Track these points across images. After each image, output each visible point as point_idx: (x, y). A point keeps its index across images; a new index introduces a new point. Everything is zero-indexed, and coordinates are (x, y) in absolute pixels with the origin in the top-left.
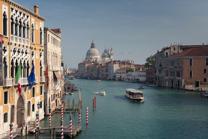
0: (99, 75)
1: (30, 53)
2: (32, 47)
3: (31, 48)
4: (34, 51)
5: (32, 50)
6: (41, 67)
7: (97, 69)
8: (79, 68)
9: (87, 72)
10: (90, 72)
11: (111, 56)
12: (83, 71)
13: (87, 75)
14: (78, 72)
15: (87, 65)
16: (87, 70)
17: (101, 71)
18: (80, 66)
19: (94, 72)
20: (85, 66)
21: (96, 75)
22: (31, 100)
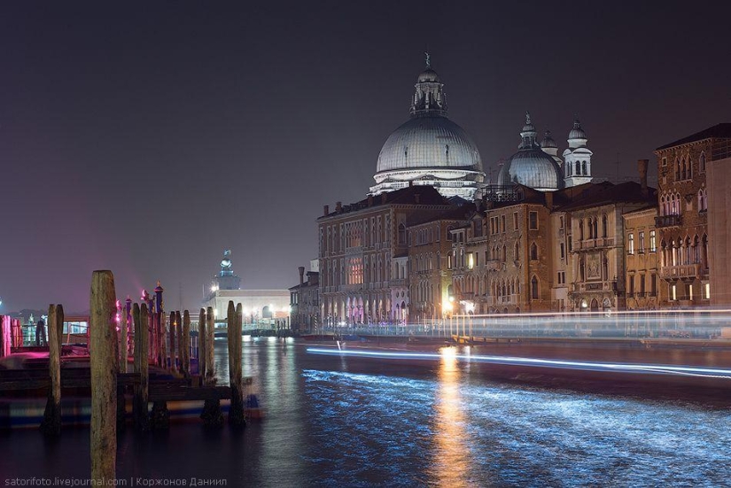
7: (523, 241)
8: (330, 254)
9: (408, 280)
10: (443, 274)
11: (573, 178)
12: (367, 272)
13: (403, 306)
14: (317, 284)
15: (402, 217)
16: (403, 261)
17: (576, 255)
18: (336, 235)
19: (493, 265)
20: (389, 226)
21: (513, 300)
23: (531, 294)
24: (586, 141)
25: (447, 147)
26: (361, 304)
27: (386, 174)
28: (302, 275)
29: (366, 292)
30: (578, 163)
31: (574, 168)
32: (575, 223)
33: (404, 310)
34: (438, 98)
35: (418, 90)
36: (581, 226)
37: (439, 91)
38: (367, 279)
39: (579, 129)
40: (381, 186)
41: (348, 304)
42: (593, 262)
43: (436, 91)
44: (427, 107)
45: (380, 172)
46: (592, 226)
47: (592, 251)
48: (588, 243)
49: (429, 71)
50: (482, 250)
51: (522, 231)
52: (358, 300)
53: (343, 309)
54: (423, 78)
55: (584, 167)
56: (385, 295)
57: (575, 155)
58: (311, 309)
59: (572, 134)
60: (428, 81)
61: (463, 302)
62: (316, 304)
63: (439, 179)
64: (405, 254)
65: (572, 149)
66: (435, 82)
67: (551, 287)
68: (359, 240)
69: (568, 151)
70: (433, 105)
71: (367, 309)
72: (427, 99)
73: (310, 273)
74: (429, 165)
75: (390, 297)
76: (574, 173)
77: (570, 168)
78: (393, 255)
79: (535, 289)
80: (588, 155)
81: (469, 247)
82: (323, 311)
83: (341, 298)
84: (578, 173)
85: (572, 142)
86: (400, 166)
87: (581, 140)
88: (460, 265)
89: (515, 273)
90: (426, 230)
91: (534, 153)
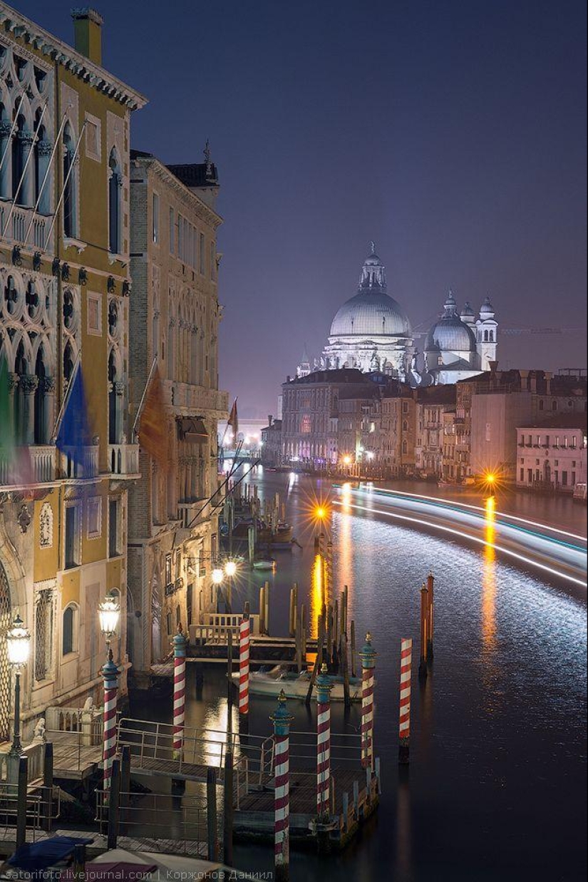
0: (412, 452)
1: (53, 299)
2: (61, 263)
3: (60, 271)
4: (77, 291)
5: (64, 284)
6: (114, 389)
7: (399, 419)
8: (290, 411)
9: (337, 434)
10: (357, 433)
11: (482, 344)
12: (313, 425)
13: (334, 450)
14: (280, 429)
15: (336, 391)
16: (335, 421)
17: (426, 430)
18: (295, 397)
19: (382, 431)
20: (327, 397)
21: (392, 454)
22: (57, 585)
23: (402, 450)
24: (493, 314)
25: (384, 319)
26: (309, 446)
27: (336, 338)
28: (270, 421)
29: (312, 438)
30: (486, 332)
31: (483, 336)
32: (426, 411)
33: (334, 453)
34: (379, 277)
35: (364, 271)
36: (429, 414)
37: (381, 273)
38: (313, 428)
39: (488, 305)
40: (332, 347)
41: (300, 445)
42: (433, 435)
43: (378, 273)
44: (370, 285)
45: (332, 336)
46: (434, 414)
47: (433, 429)
48: (431, 425)
49: (373, 257)
50: (378, 421)
51: (398, 413)
52: (307, 443)
53: (297, 449)
54: (368, 262)
55: (491, 335)
56: (324, 442)
57: (485, 325)
58: (275, 446)
59: (483, 309)
60: (372, 264)
61: (367, 452)
62: (279, 443)
63: (376, 344)
64: (337, 417)
65: (482, 321)
66: (378, 265)
67: (415, 446)
68: (309, 403)
69: (479, 322)
70: (375, 284)
71: (312, 450)
72: (371, 279)
73: (275, 421)
74: (369, 333)
75: (327, 444)
76: (483, 340)
77: (480, 336)
78: (329, 416)
79: (405, 448)
80: (494, 326)
81: (372, 419)
82: (284, 449)
83: (296, 441)
84: (486, 339)
85: (484, 315)
86: (348, 332)
87: (489, 314)
88: (366, 428)
89: (394, 438)
90: (349, 404)
91: (453, 322)
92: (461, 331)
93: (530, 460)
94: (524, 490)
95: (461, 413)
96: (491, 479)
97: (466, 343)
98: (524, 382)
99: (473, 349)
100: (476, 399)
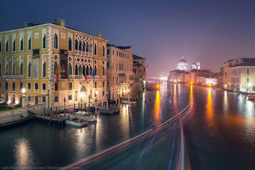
0: (185, 80)
8: (171, 75)
14: (170, 77)
18: (171, 73)
20: (175, 73)
21: (182, 80)
22: (94, 90)
23: (183, 80)
25: (184, 63)
28: (168, 76)
36: (186, 75)
39: (199, 61)
45: (178, 66)
51: (183, 75)
57: (198, 64)
61: (179, 80)
63: (184, 67)
68: (173, 74)
72: (183, 58)
74: (182, 65)
78: (175, 76)
80: (200, 64)
81: (180, 76)
86: (180, 65)
89: (182, 78)
90: (177, 74)
91: (194, 64)
92: (195, 65)
93: (198, 81)
94: (197, 85)
95: (190, 75)
96: (191, 83)
97: (196, 66)
98: (197, 71)
99: (197, 67)
100: (191, 73)
